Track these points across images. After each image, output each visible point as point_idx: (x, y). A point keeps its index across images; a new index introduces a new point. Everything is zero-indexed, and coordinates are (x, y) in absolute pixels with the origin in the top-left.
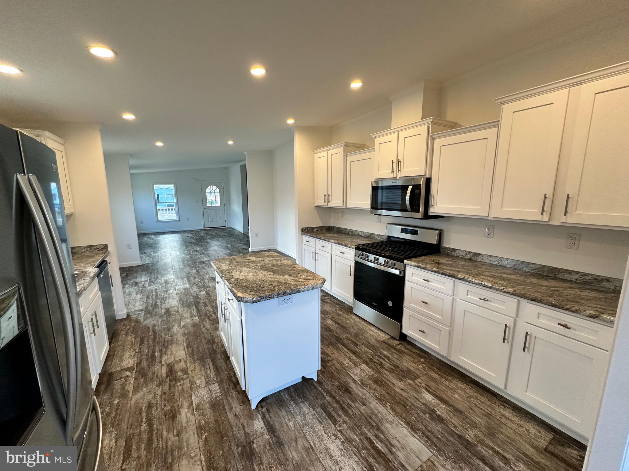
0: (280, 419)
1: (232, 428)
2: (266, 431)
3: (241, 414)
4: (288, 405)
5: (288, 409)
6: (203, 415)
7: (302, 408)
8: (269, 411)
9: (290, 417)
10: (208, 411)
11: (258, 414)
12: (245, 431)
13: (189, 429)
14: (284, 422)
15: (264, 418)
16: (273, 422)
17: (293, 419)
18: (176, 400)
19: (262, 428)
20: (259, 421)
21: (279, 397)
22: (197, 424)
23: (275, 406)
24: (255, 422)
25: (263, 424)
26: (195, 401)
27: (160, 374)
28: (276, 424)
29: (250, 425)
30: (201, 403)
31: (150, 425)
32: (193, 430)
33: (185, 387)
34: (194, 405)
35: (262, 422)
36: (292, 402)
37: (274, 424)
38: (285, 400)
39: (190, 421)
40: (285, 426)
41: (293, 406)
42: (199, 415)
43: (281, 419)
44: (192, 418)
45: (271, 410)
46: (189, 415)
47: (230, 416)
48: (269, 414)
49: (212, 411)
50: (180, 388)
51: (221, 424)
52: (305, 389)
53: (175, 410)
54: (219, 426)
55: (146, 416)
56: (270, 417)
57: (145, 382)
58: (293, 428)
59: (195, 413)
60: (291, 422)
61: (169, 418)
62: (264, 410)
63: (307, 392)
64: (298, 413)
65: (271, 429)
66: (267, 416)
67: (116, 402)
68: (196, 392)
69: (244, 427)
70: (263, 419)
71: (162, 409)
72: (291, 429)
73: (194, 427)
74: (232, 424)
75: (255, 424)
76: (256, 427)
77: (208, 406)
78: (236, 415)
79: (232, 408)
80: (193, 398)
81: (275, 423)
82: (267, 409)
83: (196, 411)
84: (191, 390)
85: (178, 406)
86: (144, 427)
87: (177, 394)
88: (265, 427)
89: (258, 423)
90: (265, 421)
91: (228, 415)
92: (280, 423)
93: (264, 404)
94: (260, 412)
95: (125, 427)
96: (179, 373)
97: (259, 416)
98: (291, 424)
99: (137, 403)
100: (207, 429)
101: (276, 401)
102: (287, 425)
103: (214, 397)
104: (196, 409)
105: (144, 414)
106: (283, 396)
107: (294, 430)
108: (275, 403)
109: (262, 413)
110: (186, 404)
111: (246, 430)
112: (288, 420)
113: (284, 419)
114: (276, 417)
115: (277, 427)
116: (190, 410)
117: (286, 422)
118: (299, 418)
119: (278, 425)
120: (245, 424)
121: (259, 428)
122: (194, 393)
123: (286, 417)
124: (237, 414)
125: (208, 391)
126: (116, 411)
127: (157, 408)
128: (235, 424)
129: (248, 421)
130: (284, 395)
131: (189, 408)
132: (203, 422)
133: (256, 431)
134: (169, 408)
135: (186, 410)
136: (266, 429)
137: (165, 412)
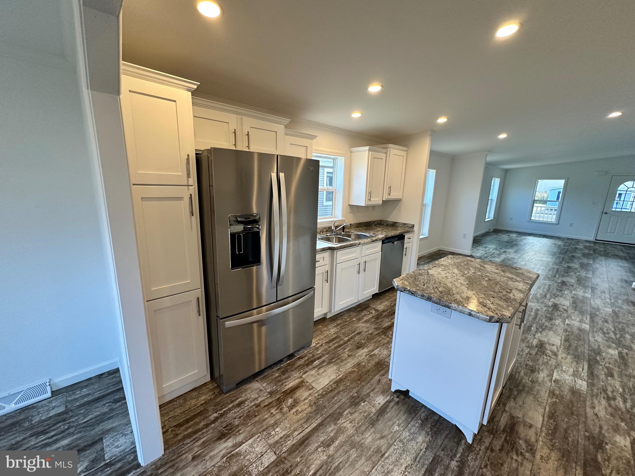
0: (396, 415)
1: (368, 383)
2: (378, 408)
3: (383, 383)
4: (415, 419)
5: (409, 420)
6: (369, 361)
7: (420, 435)
8: (398, 404)
9: (402, 424)
10: (373, 363)
11: (390, 396)
12: (370, 392)
13: (355, 359)
14: (394, 420)
15: (389, 402)
16: (389, 411)
17: (402, 429)
18: (370, 342)
19: (379, 404)
20: (384, 399)
21: (417, 407)
22: (361, 362)
23: (406, 407)
24: (382, 396)
25: (383, 403)
26: (376, 352)
27: (383, 324)
28: (389, 415)
29: (377, 394)
30: (376, 355)
31: (349, 340)
32: (356, 362)
33: (382, 341)
34: (373, 353)
35: (384, 402)
36: (420, 422)
37: (388, 413)
38: (418, 415)
39: (361, 357)
40: (391, 423)
41: (417, 424)
42: (367, 359)
43: (396, 417)
44: (363, 357)
45: (400, 405)
46: (365, 354)
47: (377, 377)
48: (394, 405)
49: (374, 365)
50: (380, 339)
51: (367, 375)
52: (447, 432)
53: (364, 345)
54: (366, 374)
55: (353, 336)
56: (392, 407)
57: (373, 321)
58: (393, 431)
59: (368, 356)
60: (397, 427)
61: (357, 346)
62: (397, 400)
63: (444, 435)
64: (412, 431)
65: (382, 411)
66: (392, 404)
67: (354, 319)
68: (383, 349)
69: (373, 390)
70: (387, 402)
71: (361, 340)
72: (391, 429)
73: (358, 361)
74: (372, 381)
75: (379, 398)
76: (377, 399)
77: (377, 360)
78: (379, 381)
79: (383, 375)
80: (378, 349)
81: (390, 413)
82: (398, 401)
83: (369, 356)
84: (383, 345)
85: (367, 345)
86: (346, 339)
87: (375, 340)
88: (381, 406)
89: (382, 399)
90: (387, 404)
91: (377, 376)
92: (392, 417)
93: (402, 397)
94: (392, 397)
95: (343, 331)
96: (390, 332)
97: (388, 398)
98: (396, 428)
99: (358, 327)
100: (361, 368)
101: (412, 406)
102: (393, 425)
103: (386, 360)
104: (370, 355)
105: (353, 334)
106: (421, 411)
107: (391, 432)
108: (409, 406)
109: (393, 399)
110: (371, 348)
111: (372, 393)
112: (398, 424)
113: (398, 420)
114: (395, 412)
115: (386, 416)
116: (368, 353)
117: (396, 423)
118: (406, 434)
119: (389, 416)
120: (376, 390)
121: (378, 402)
122: (382, 348)
123: (401, 421)
124: (381, 381)
125: (388, 354)
126: (349, 323)
127: (361, 337)
128: (373, 383)
129: (379, 391)
130: (424, 412)
131: (369, 351)
132: (364, 364)
133: (374, 400)
134: (363, 342)
135: (367, 351)
136: (380, 407)
137: (360, 342)
